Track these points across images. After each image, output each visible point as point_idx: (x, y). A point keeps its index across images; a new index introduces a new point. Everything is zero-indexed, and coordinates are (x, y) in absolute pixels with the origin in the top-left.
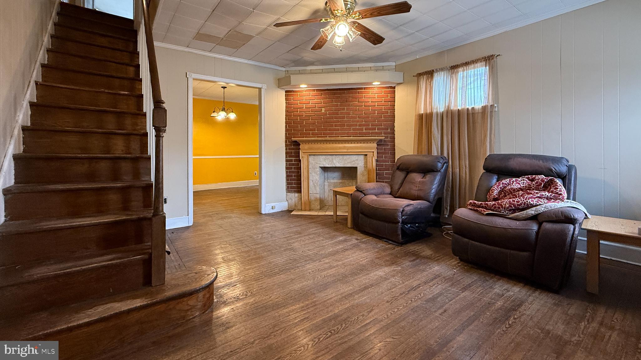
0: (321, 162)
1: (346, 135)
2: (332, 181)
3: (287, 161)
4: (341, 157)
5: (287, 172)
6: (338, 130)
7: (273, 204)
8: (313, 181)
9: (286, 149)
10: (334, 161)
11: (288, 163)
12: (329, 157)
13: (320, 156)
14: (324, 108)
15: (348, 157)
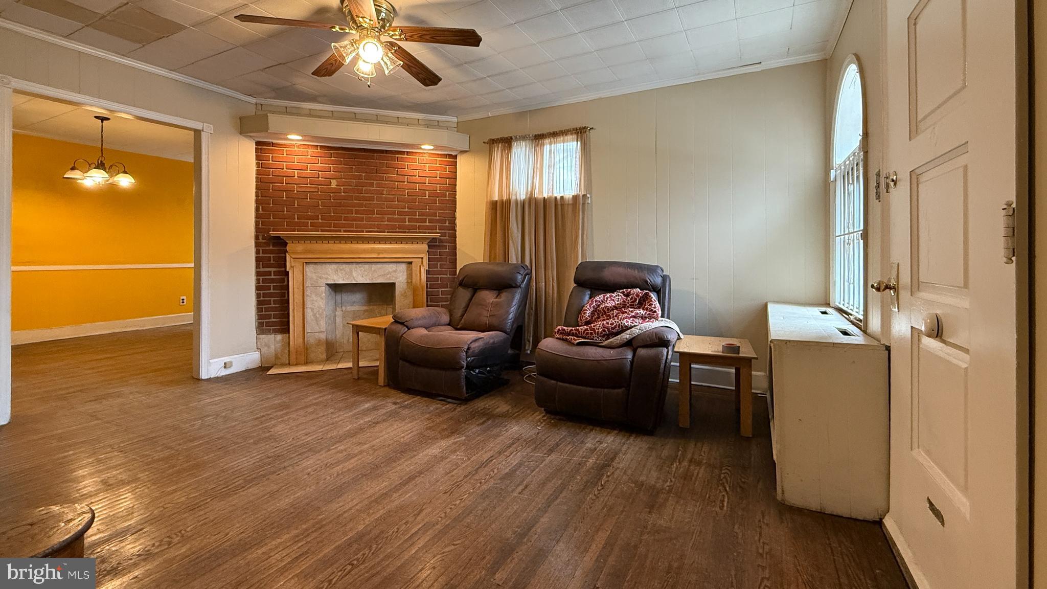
0: (329, 275)
1: (376, 229)
2: (350, 308)
3: (258, 274)
4: (367, 266)
5: (258, 296)
6: (362, 219)
7: (227, 359)
8: (312, 310)
9: (257, 252)
10: (355, 274)
11: (261, 278)
12: (344, 266)
13: (328, 266)
14: (335, 180)
15: (379, 266)
